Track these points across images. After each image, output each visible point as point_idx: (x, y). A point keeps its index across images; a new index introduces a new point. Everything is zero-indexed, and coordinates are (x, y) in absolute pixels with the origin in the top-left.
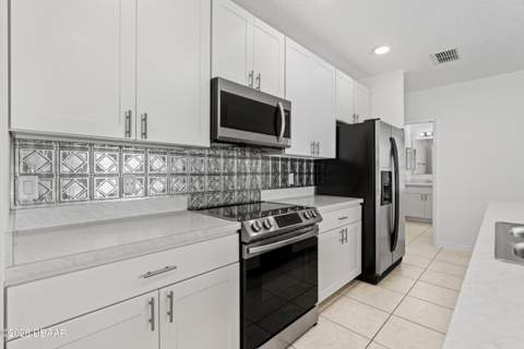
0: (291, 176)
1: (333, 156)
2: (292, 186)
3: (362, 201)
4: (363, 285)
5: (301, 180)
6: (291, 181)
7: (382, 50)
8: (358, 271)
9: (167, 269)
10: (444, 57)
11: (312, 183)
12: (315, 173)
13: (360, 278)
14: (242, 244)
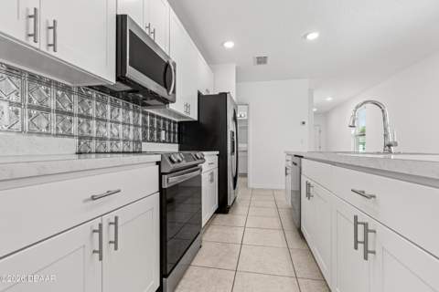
0: (163, 132)
1: (196, 118)
2: (164, 142)
3: (218, 152)
4: (220, 216)
5: (170, 137)
6: (163, 138)
7: (229, 45)
8: (215, 206)
9: (109, 193)
10: (261, 60)
11: (177, 141)
12: (179, 133)
13: (217, 212)
14: (161, 174)
